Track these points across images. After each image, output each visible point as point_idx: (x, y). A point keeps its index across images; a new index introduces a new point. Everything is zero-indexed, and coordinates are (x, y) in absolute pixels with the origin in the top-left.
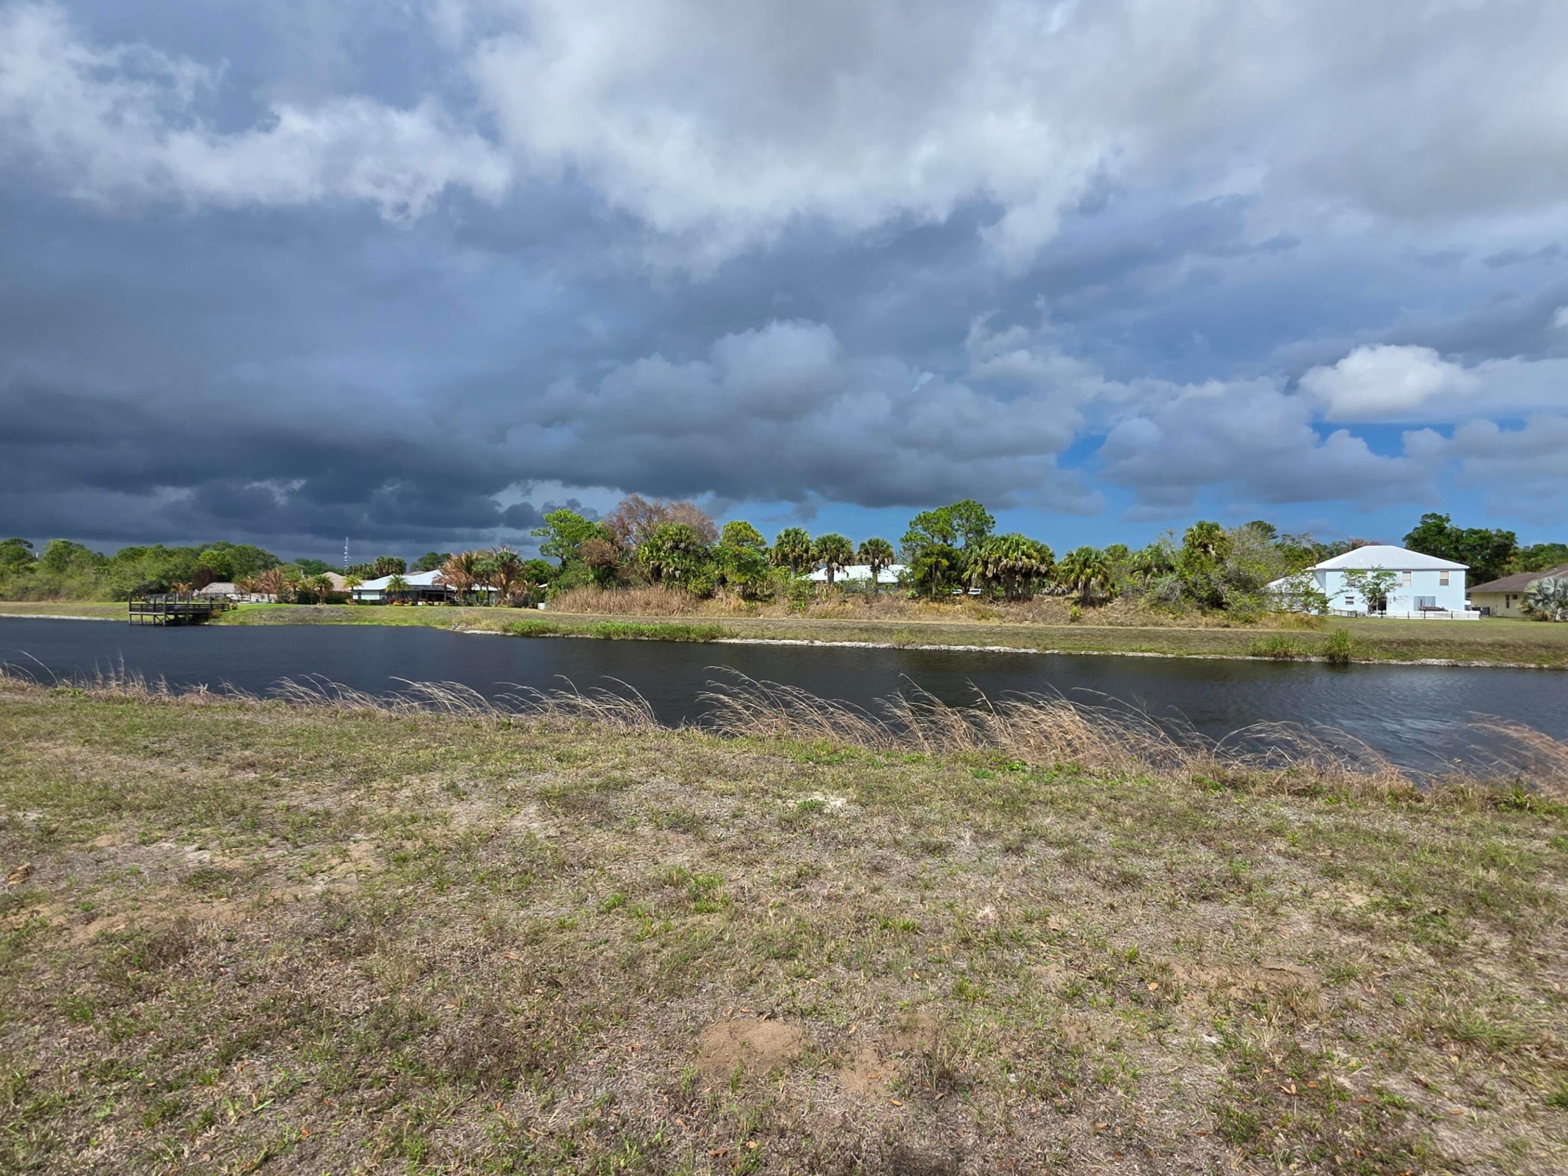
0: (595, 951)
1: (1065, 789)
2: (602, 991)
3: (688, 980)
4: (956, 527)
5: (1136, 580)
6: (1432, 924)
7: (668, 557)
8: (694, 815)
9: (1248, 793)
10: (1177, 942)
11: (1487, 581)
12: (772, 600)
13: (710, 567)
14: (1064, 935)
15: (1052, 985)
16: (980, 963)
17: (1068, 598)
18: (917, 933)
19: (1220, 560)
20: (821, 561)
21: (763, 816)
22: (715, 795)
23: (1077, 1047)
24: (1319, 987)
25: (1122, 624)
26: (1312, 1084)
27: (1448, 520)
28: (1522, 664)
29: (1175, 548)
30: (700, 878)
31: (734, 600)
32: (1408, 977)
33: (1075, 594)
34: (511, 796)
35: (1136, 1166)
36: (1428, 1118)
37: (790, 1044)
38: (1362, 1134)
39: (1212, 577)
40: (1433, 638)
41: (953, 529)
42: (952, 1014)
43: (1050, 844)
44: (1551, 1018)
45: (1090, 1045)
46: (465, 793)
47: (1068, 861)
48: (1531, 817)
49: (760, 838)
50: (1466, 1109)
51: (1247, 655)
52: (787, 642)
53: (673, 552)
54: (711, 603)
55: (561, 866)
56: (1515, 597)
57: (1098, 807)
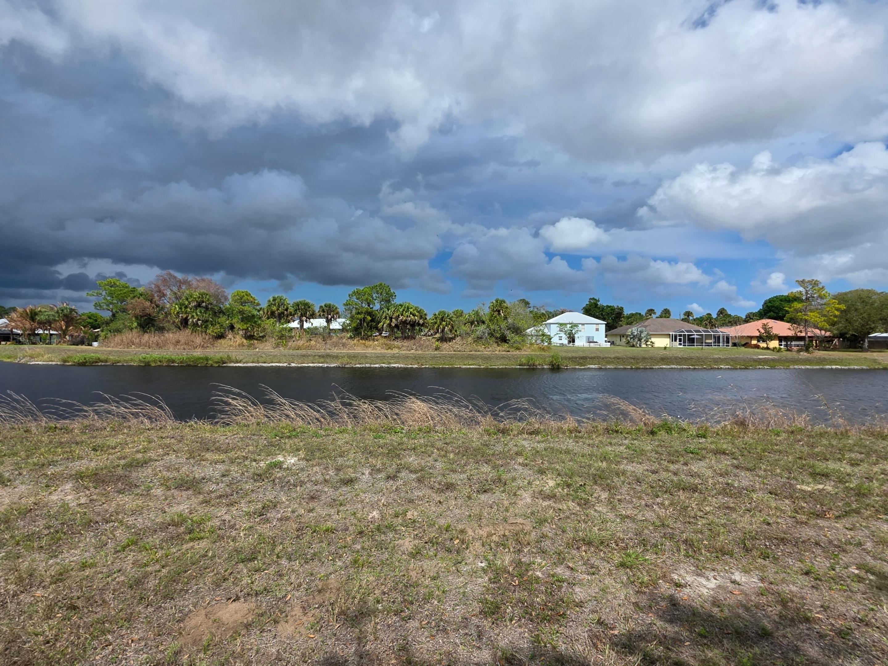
0: (109, 579)
1: (422, 441)
2: (112, 606)
3: (180, 586)
4: (375, 298)
5: (467, 328)
6: (580, 491)
7: (193, 312)
8: (194, 478)
9: (509, 435)
10: (470, 516)
11: (613, 329)
12: (264, 339)
13: (223, 319)
14: (414, 521)
15: (406, 550)
16: (367, 544)
17: (434, 338)
18: (333, 533)
19: (505, 318)
20: (296, 316)
21: (243, 473)
22: (211, 464)
23: (416, 582)
24: (531, 529)
25: (459, 351)
26: (525, 578)
27: (599, 301)
28: (625, 366)
29: (485, 311)
30: (194, 519)
31: (239, 339)
32: (569, 518)
33: (438, 335)
34: (51, 479)
35: (440, 641)
36: (571, 584)
37: (247, 614)
38: (544, 598)
39: (502, 327)
40: (593, 355)
41: (373, 299)
42: (349, 577)
43: (411, 472)
44: (621, 527)
45: (423, 580)
46: (10, 481)
47: (419, 481)
48: (620, 436)
49: (240, 487)
50: (586, 576)
51: (517, 365)
52: (274, 364)
53: (196, 309)
54: (222, 341)
55: (88, 524)
56: (623, 337)
57: (438, 449)
